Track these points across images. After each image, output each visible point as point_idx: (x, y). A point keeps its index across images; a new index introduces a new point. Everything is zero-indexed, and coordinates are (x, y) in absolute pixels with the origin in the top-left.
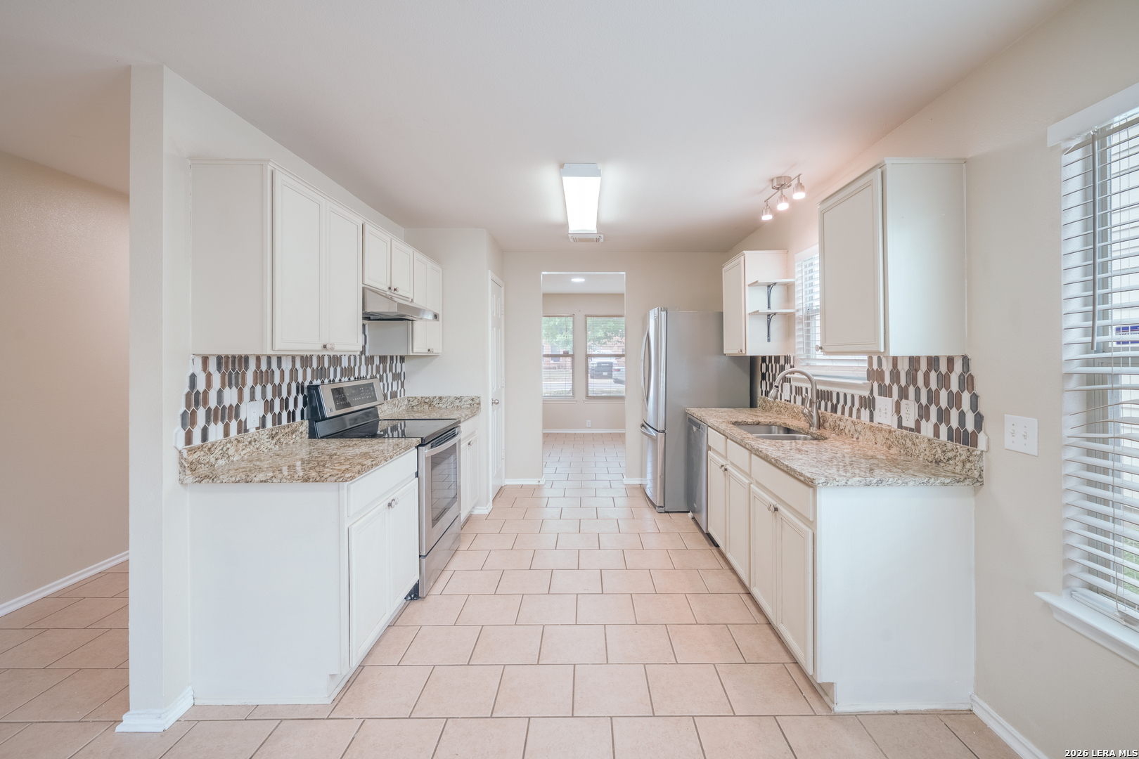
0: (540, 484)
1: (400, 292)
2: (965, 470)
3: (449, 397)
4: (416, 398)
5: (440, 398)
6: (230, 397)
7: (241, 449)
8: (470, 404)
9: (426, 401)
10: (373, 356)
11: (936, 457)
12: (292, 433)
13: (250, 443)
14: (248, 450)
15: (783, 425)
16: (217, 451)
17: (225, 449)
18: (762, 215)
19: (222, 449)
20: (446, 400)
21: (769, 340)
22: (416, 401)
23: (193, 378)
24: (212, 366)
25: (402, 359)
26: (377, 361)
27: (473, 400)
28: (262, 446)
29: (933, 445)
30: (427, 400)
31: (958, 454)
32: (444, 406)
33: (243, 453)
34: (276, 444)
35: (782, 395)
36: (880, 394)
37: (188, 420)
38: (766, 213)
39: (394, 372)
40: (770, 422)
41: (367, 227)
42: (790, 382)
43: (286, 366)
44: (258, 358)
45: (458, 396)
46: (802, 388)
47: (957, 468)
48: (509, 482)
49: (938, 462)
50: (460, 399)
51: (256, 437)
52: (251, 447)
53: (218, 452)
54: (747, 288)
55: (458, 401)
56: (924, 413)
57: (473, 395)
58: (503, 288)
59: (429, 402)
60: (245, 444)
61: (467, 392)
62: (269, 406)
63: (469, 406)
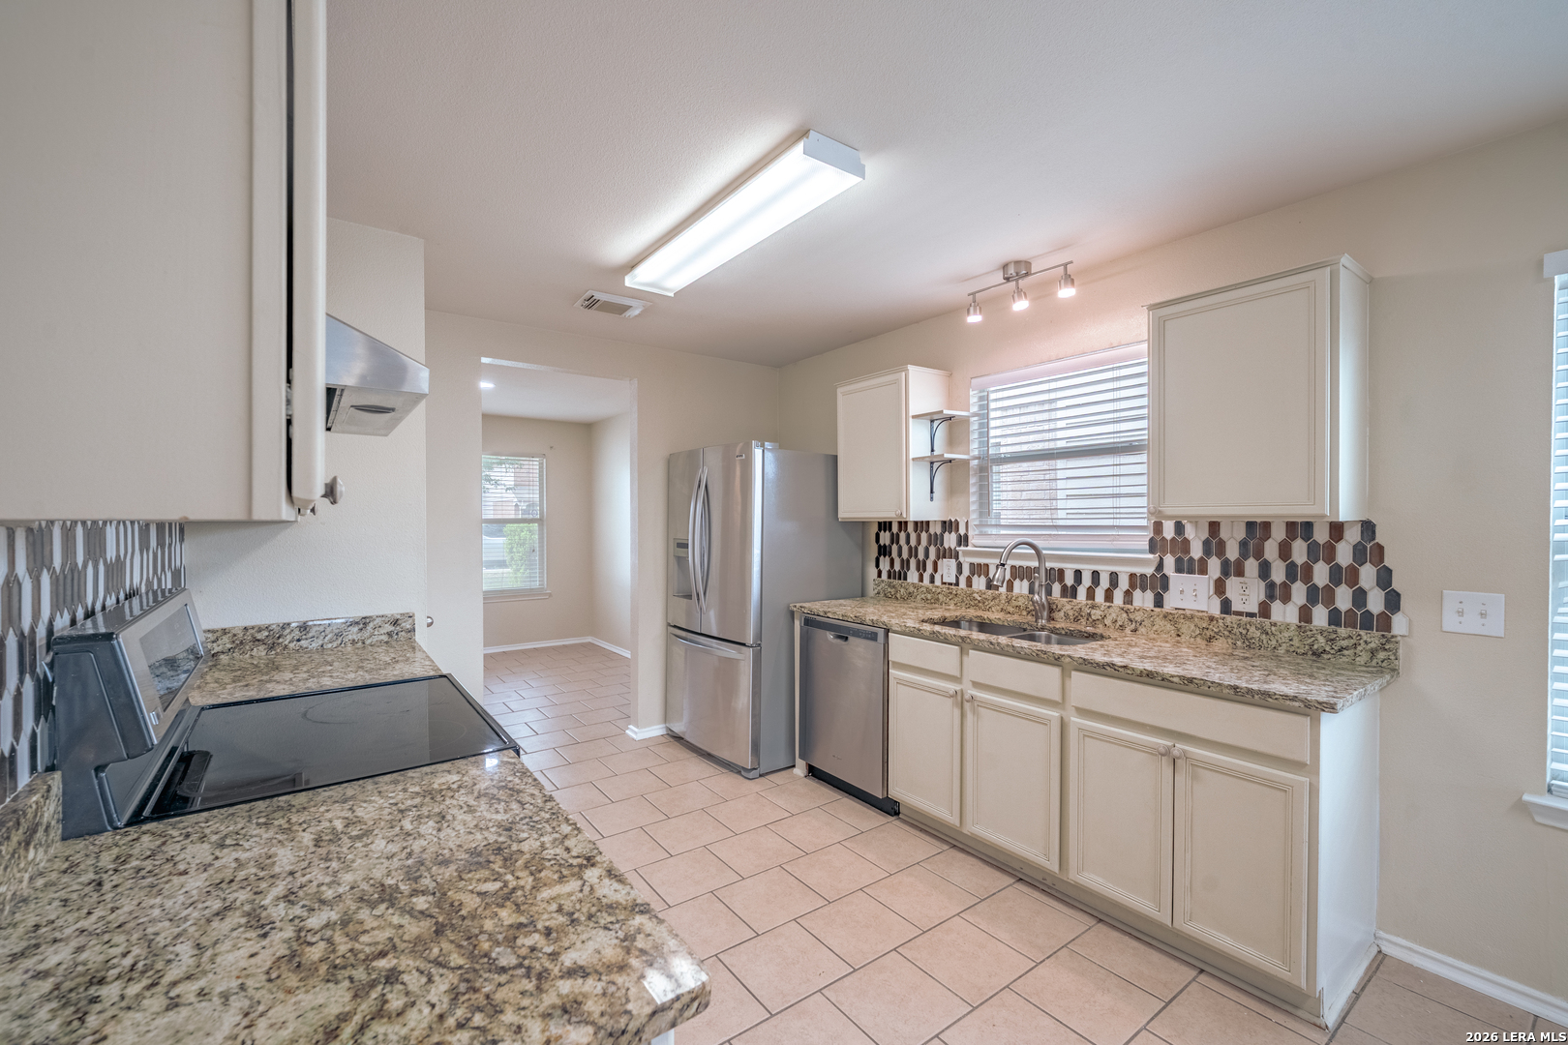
2: (1375, 661)
3: (329, 621)
5: (304, 627)
8: (389, 633)
9: (259, 636)
11: (1315, 647)
15: (975, 620)
18: (968, 315)
20: (319, 629)
21: (932, 499)
25: (181, 531)
27: (395, 623)
29: (1309, 633)
31: (1361, 642)
36: (1179, 570)
38: (975, 313)
40: (957, 617)
42: (957, 558)
45: (354, 616)
46: (987, 565)
47: (1358, 659)
49: (1317, 654)
54: (911, 419)
55: (356, 629)
56: (1276, 593)
57: (393, 609)
59: (271, 639)
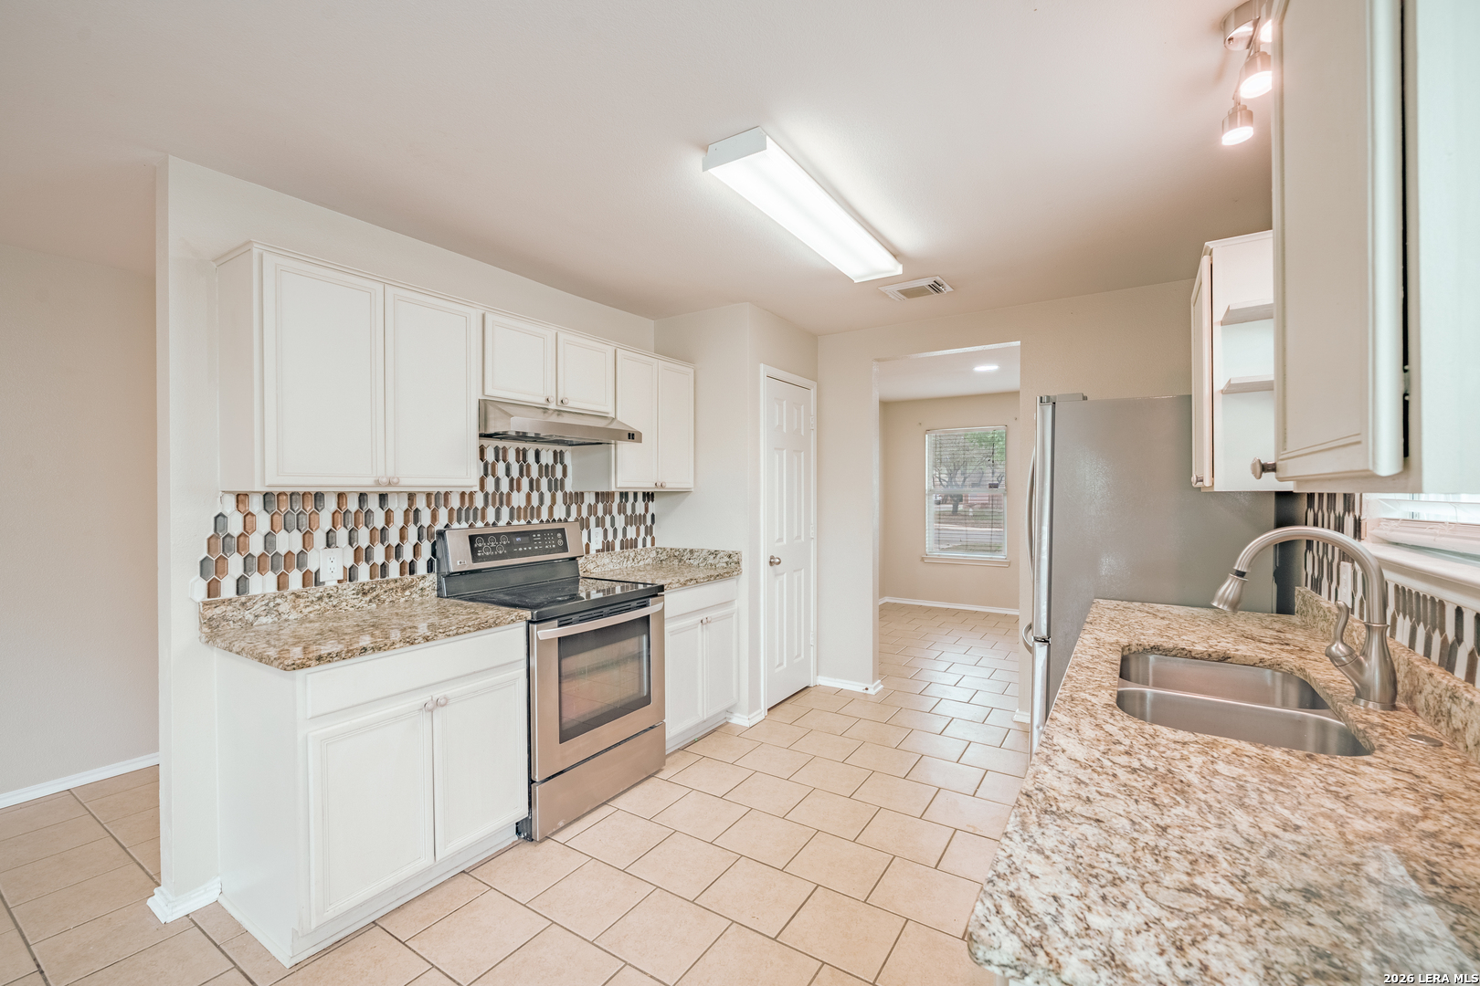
0: (868, 692)
1: (571, 404)
3: (702, 550)
4: (665, 549)
5: (692, 551)
6: (288, 542)
7: (302, 605)
8: (727, 563)
10: (582, 493)
12: (404, 590)
13: (320, 598)
14: (317, 607)
16: (256, 607)
17: (272, 604)
18: (1223, 131)
19: (267, 605)
20: (698, 554)
22: (665, 553)
23: (220, 517)
24: (256, 505)
25: (649, 496)
26: (590, 499)
27: (731, 557)
28: (344, 604)
30: (677, 554)
32: (696, 563)
33: (306, 611)
34: (370, 601)
35: (1339, 590)
37: (211, 569)
38: (1234, 126)
39: (629, 512)
41: (489, 318)
43: (398, 506)
44: (341, 496)
45: (713, 549)
48: (823, 681)
50: (715, 553)
51: (331, 592)
52: (323, 604)
53: (258, 608)
54: (1218, 329)
55: (712, 557)
57: (730, 549)
58: (813, 392)
59: (679, 556)
60: (310, 599)
61: (726, 546)
62: (363, 555)
63: (725, 565)
